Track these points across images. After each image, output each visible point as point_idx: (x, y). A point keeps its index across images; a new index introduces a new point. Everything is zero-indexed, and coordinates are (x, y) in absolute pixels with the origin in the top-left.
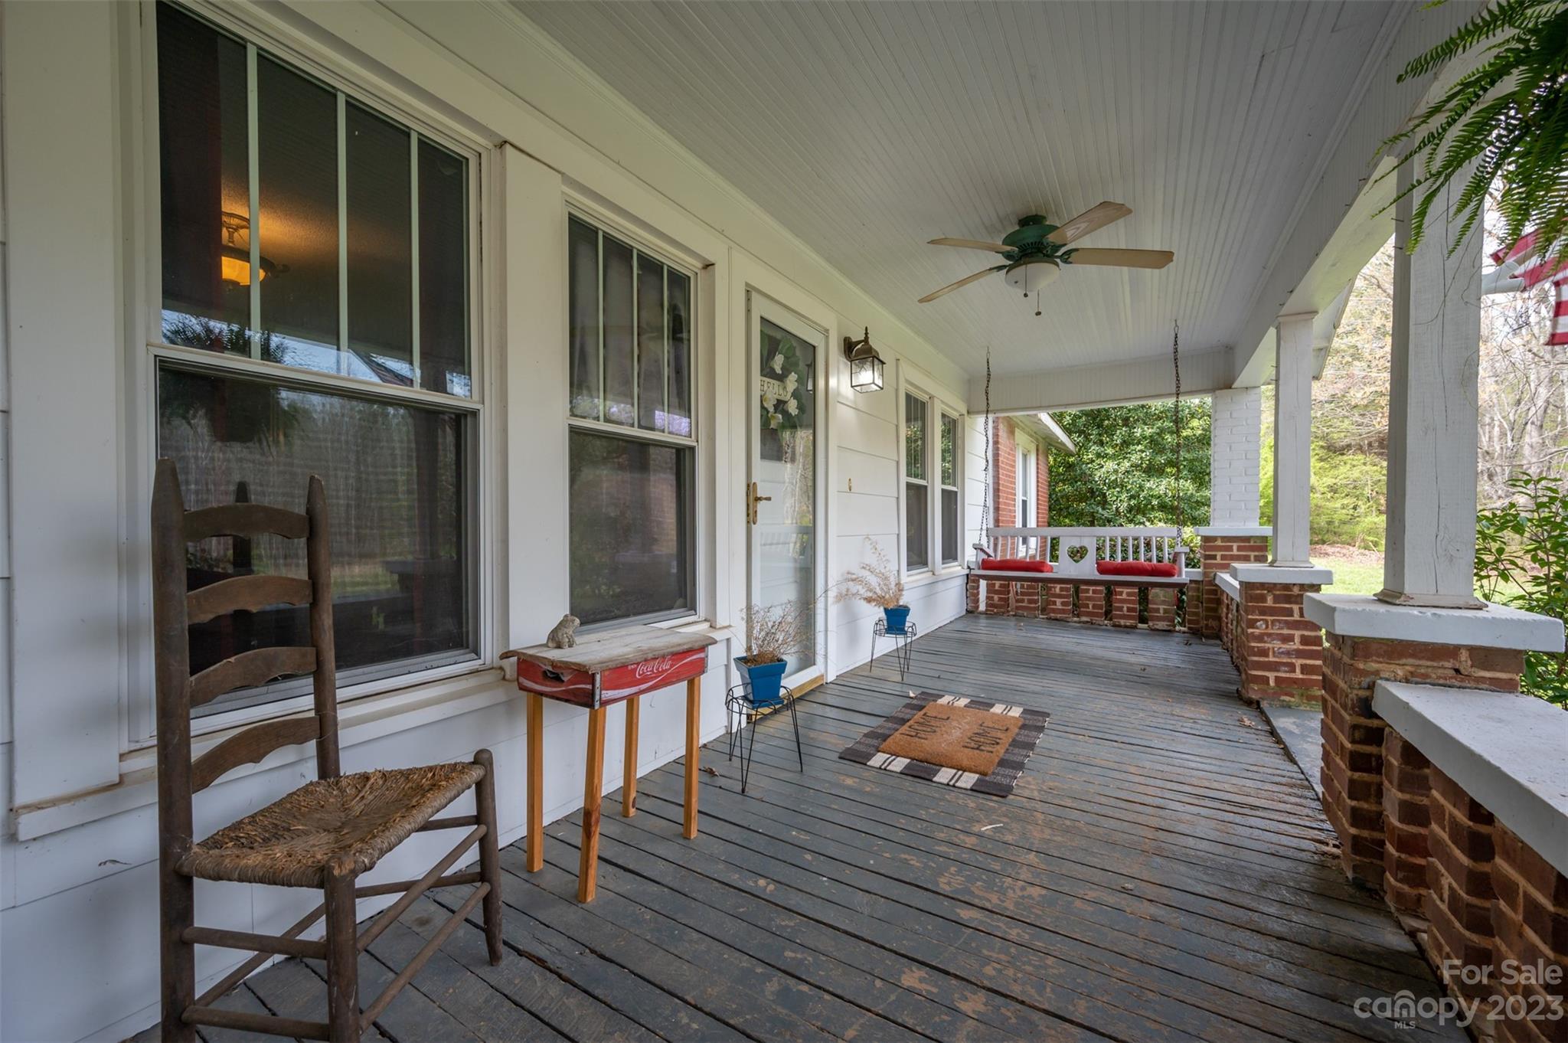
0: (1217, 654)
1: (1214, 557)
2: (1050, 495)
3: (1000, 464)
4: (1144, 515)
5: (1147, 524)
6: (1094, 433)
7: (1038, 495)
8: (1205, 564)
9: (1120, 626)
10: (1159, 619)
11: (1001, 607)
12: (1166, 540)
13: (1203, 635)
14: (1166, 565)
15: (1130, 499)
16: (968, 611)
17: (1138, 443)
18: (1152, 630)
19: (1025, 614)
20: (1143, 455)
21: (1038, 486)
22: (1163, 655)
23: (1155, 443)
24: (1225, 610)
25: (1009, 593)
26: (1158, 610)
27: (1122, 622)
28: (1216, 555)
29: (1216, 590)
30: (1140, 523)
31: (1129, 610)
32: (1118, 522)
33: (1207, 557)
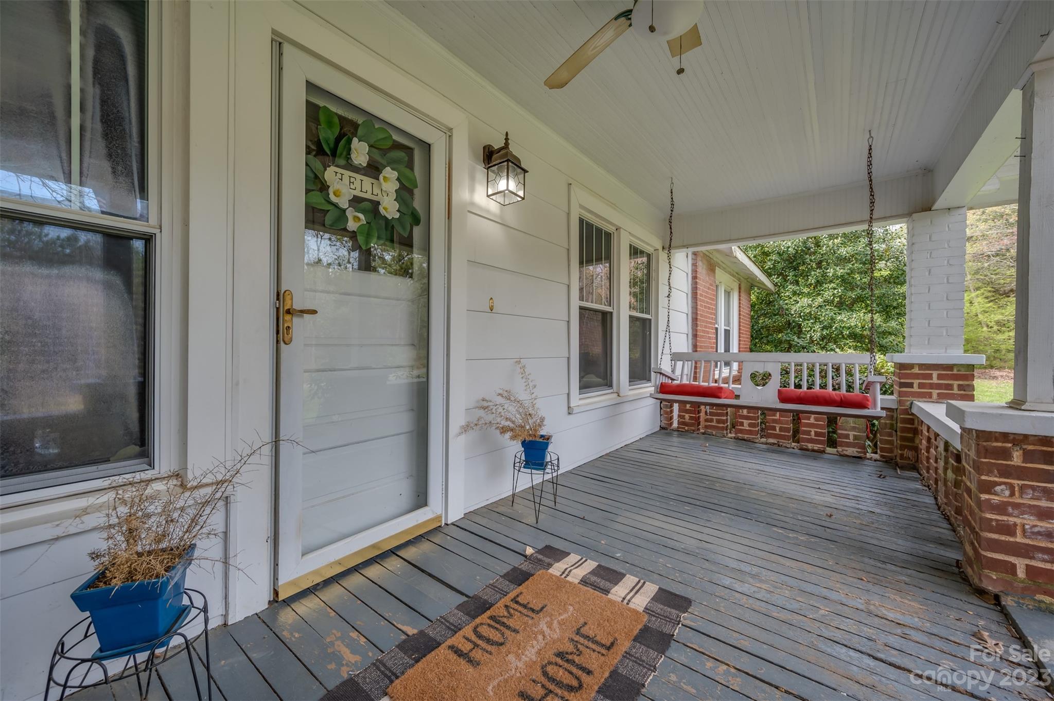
0: (917, 492)
1: (911, 385)
2: (753, 326)
3: (698, 296)
4: (835, 343)
5: (837, 350)
6: (791, 275)
7: (740, 326)
8: (899, 392)
9: (807, 450)
10: (849, 445)
11: (692, 425)
12: (857, 366)
13: (897, 464)
14: (857, 395)
15: (822, 330)
16: (662, 428)
17: (831, 282)
18: (841, 455)
19: (714, 433)
20: (835, 292)
21: (740, 318)
22: (853, 492)
23: (846, 282)
24: (924, 442)
25: (699, 412)
26: (847, 436)
27: (810, 446)
28: (913, 383)
29: (913, 420)
30: (832, 350)
31: (817, 434)
32: (812, 349)
33: (902, 385)
